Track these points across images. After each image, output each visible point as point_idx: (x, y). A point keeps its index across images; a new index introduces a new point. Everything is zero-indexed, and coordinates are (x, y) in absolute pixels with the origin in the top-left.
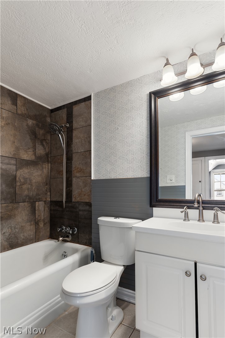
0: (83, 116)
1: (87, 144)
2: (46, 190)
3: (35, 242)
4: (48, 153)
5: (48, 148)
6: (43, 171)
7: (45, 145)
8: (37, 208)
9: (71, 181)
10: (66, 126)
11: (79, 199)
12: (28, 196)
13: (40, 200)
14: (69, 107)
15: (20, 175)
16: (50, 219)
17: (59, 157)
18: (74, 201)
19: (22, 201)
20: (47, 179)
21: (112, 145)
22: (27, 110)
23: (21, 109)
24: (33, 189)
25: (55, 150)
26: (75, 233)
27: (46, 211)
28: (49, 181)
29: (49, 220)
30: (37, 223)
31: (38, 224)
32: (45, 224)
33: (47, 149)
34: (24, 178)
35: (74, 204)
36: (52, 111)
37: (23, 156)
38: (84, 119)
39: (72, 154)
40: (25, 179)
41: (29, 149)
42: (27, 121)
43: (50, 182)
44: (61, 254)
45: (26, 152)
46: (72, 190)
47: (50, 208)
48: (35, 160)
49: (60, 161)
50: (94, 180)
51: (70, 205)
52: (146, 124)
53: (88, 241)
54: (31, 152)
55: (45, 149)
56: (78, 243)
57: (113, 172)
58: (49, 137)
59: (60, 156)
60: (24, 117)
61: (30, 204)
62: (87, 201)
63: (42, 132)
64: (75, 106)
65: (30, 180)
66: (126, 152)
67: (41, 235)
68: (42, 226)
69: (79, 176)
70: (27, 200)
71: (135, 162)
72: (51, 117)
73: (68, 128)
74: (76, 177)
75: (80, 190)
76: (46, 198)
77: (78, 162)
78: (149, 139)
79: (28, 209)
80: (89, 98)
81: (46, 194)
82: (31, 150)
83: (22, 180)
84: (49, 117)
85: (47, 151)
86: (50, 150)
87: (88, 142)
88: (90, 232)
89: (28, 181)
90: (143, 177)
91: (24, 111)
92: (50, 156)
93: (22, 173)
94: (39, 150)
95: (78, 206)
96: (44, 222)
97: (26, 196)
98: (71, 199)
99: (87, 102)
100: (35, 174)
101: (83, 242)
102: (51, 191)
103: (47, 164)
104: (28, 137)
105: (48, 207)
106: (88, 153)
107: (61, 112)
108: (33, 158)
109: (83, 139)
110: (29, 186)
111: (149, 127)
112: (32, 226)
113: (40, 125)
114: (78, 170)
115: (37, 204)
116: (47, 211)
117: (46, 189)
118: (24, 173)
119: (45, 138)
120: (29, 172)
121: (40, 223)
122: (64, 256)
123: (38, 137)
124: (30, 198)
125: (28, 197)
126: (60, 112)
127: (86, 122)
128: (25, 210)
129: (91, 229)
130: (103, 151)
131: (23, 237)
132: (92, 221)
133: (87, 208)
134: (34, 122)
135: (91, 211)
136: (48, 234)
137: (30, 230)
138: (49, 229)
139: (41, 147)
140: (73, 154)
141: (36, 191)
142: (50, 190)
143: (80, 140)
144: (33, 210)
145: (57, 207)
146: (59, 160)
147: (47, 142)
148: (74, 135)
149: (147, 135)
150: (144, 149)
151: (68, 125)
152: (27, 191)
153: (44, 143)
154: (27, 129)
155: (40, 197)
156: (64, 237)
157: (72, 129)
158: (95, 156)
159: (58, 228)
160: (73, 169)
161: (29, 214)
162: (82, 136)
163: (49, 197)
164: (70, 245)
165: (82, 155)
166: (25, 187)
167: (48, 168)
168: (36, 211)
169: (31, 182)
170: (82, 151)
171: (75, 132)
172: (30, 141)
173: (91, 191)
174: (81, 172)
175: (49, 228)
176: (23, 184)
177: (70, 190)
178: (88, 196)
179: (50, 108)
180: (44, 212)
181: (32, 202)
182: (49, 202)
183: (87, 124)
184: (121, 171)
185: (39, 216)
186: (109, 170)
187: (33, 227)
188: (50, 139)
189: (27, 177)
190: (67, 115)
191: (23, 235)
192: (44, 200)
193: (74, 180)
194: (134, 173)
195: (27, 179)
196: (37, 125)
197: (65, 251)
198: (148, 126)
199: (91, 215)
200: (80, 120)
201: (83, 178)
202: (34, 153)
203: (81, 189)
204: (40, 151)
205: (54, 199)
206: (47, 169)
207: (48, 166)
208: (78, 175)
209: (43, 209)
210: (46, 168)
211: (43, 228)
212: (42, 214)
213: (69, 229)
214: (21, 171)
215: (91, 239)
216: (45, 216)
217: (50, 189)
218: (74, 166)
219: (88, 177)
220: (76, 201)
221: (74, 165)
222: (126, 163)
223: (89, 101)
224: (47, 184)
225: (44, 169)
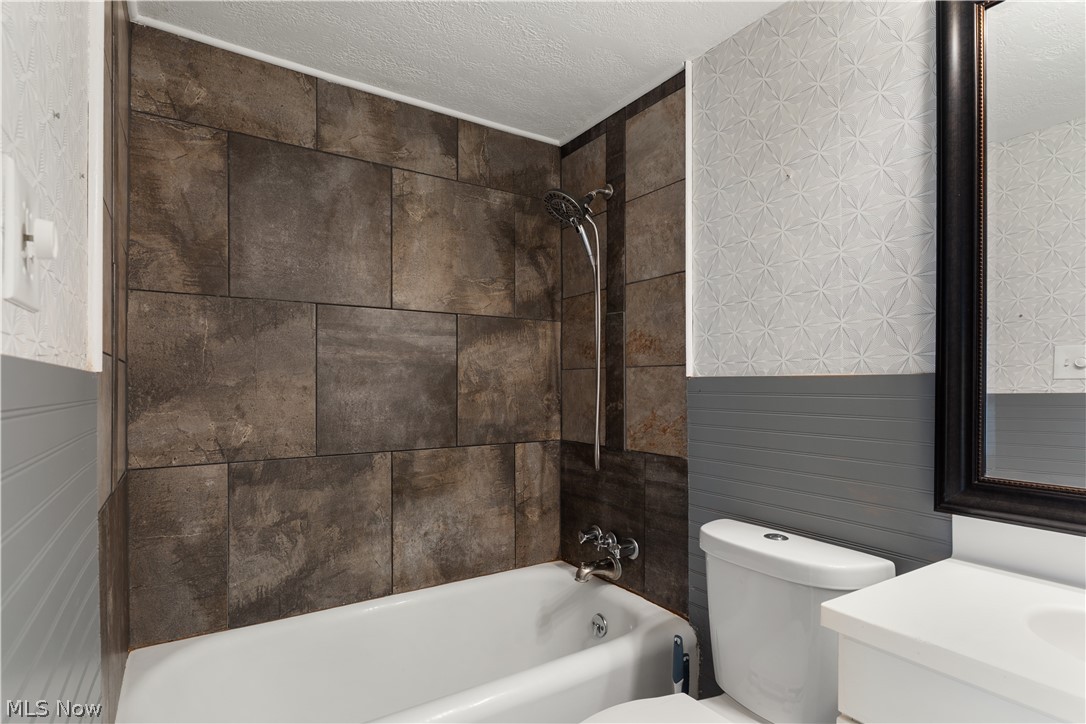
0: (657, 152)
1: (672, 249)
2: (549, 407)
3: (516, 567)
4: (553, 288)
5: (554, 271)
6: (537, 348)
7: (545, 265)
8: (518, 463)
9: (620, 380)
10: (604, 193)
11: (644, 441)
12: (493, 425)
13: (527, 438)
14: (613, 129)
15: (469, 362)
16: (561, 497)
17: (584, 299)
18: (629, 448)
19: (473, 442)
20: (550, 371)
21: (765, 246)
22: (487, 162)
23: (471, 164)
24: (508, 404)
25: (573, 276)
26: (634, 557)
27: (547, 472)
28: (557, 378)
29: (559, 503)
30: (519, 510)
31: (523, 513)
32: (544, 513)
33: (549, 277)
34: (480, 372)
35: (629, 457)
36: (565, 151)
37: (475, 307)
38: (662, 159)
39: (622, 289)
40: (484, 374)
41: (494, 281)
42: (487, 197)
43: (558, 381)
44: (590, 621)
45: (486, 291)
46: (622, 410)
47: (561, 462)
48: (511, 316)
49: (587, 311)
50: (696, 379)
51: (618, 459)
52: (921, 138)
53: (674, 595)
54: (499, 290)
55: (543, 275)
56: (642, 592)
57: (766, 351)
58: (555, 238)
59: (587, 296)
60: (478, 185)
61: (499, 452)
62: (673, 453)
63: (532, 223)
64: (631, 120)
65: (499, 378)
66: (821, 267)
67: (532, 546)
68: (536, 519)
69: (646, 363)
70: (489, 439)
71: (861, 308)
72: (561, 170)
73: (609, 200)
74: (636, 366)
75: (648, 413)
76: (547, 433)
77: (643, 316)
78: (934, 205)
79: (492, 465)
80: (677, 82)
81: (548, 418)
82: (500, 285)
83: (475, 379)
84: (555, 172)
85: (550, 282)
86: (560, 278)
87: (675, 239)
88: (683, 568)
89: (493, 382)
90: (900, 373)
91: (478, 167)
92: (558, 297)
93: (474, 357)
94: (525, 282)
95: (642, 466)
96: (542, 505)
97: (487, 426)
98: (621, 442)
99: (672, 99)
100: (514, 358)
101: (659, 593)
102: (564, 408)
103: (549, 325)
104: (491, 246)
105: (554, 460)
106: (675, 280)
107: (591, 151)
108: (506, 308)
109: (657, 231)
110: (496, 395)
111: (934, 150)
112: (504, 518)
113: (528, 201)
114: (643, 341)
115: (519, 449)
116: (551, 473)
117: (546, 402)
118: (480, 358)
119: (544, 242)
120: (493, 353)
121: (528, 510)
122: (599, 630)
123: (522, 242)
124: (498, 432)
125: (491, 430)
126: (586, 150)
127: (668, 172)
128: (483, 467)
129: (686, 555)
130: (730, 272)
131: (478, 550)
132: (687, 525)
133: (672, 477)
134: (510, 196)
135: (684, 491)
136: (556, 545)
137: (497, 530)
138: (556, 531)
139: (531, 272)
140: (627, 288)
141: (515, 409)
142: (561, 407)
143: (648, 236)
144: (508, 468)
145: (581, 463)
146: (584, 309)
147: (548, 254)
148: (629, 221)
149: (926, 188)
150: (909, 251)
151: (610, 191)
152: (488, 412)
153: (541, 259)
154: (488, 222)
155: (527, 428)
156: (599, 567)
157: (624, 202)
158: (700, 290)
159: (581, 534)
160: (627, 339)
161: (497, 482)
162: (654, 222)
163: (558, 428)
164: (619, 597)
165: (656, 289)
166: (482, 398)
167: (554, 338)
168: (517, 473)
169: (500, 384)
170: (656, 274)
171: (631, 211)
172: (496, 256)
173: (684, 419)
174: (652, 350)
175: (558, 526)
176: (477, 391)
177: (616, 409)
178: (676, 435)
179: (557, 142)
180: (542, 476)
181: (505, 444)
182: (558, 444)
183: (670, 176)
184: (802, 349)
185: (525, 487)
186: (750, 342)
187: (507, 521)
188: (558, 244)
189: (489, 367)
190: (608, 155)
191: (479, 545)
192: (542, 437)
193: (630, 376)
194: (856, 355)
195: (488, 373)
196: (519, 205)
197: (602, 614)
198: (927, 145)
199: (685, 506)
200: (648, 166)
201: (658, 370)
202: (509, 292)
203: (653, 408)
204: (530, 283)
205: (572, 437)
206: (549, 340)
207: (553, 330)
208: (642, 358)
209: (537, 467)
210: (547, 337)
211: (540, 525)
212: (537, 482)
213: (613, 542)
214: (471, 350)
215: (684, 590)
216: (545, 489)
217: (561, 402)
218: (628, 329)
219: (675, 368)
220: (637, 449)
221: (628, 327)
222: (821, 313)
223: (678, 92)
224: (549, 388)
225: (540, 341)
